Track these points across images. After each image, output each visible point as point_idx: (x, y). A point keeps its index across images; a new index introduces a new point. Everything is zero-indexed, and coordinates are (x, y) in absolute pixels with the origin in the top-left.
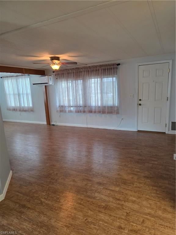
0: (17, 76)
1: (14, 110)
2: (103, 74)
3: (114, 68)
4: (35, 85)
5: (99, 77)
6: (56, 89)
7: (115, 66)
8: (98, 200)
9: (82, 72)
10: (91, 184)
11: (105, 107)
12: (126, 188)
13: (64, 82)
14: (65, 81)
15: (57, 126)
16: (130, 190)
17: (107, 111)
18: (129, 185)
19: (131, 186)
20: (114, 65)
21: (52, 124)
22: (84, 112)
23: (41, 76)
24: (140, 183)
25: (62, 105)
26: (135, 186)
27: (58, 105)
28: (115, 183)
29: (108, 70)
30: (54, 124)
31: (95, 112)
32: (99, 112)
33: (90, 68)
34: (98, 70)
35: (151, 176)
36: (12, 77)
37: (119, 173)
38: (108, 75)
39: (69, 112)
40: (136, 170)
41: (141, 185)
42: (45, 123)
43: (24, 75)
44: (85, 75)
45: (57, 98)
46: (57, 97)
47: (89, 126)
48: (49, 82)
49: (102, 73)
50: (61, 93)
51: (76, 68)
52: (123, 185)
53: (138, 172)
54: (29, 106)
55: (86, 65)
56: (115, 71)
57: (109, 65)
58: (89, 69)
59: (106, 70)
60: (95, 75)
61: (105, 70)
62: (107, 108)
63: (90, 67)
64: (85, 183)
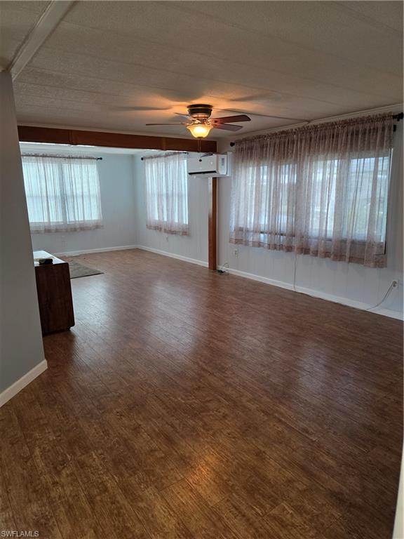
0: (167, 155)
1: (158, 228)
2: (349, 146)
3: (383, 129)
4: (194, 176)
5: (337, 155)
6: (233, 186)
7: (387, 123)
8: (140, 509)
9: (295, 142)
10: (163, 455)
11: (344, 241)
12: (243, 508)
13: (251, 168)
14: (253, 167)
15: (228, 274)
16: (248, 520)
17: (348, 255)
18: (262, 501)
19: (262, 506)
20: (383, 118)
21: (220, 269)
22: (289, 249)
23: (202, 154)
24: (299, 510)
25: (242, 226)
26: (275, 511)
27: (233, 224)
28: (225, 478)
29: (364, 133)
30: (223, 270)
31: (316, 253)
32: (327, 254)
33: (316, 132)
34: (337, 136)
35: (358, 499)
36: (159, 159)
37: (263, 449)
38: (362, 149)
39: (254, 246)
40: (325, 458)
41: (298, 520)
42: (206, 264)
43: (179, 153)
44: (301, 151)
45: (234, 209)
46: (234, 204)
47: (301, 289)
48: (217, 169)
49: (346, 144)
50: (242, 196)
51: (283, 132)
52: (243, 493)
53: (326, 468)
54: (180, 221)
55: (309, 122)
56: (385, 139)
57: (370, 120)
58: (313, 134)
59: (360, 136)
60: (328, 150)
61: (357, 134)
62: (348, 245)
63: (316, 127)
64: (154, 445)
